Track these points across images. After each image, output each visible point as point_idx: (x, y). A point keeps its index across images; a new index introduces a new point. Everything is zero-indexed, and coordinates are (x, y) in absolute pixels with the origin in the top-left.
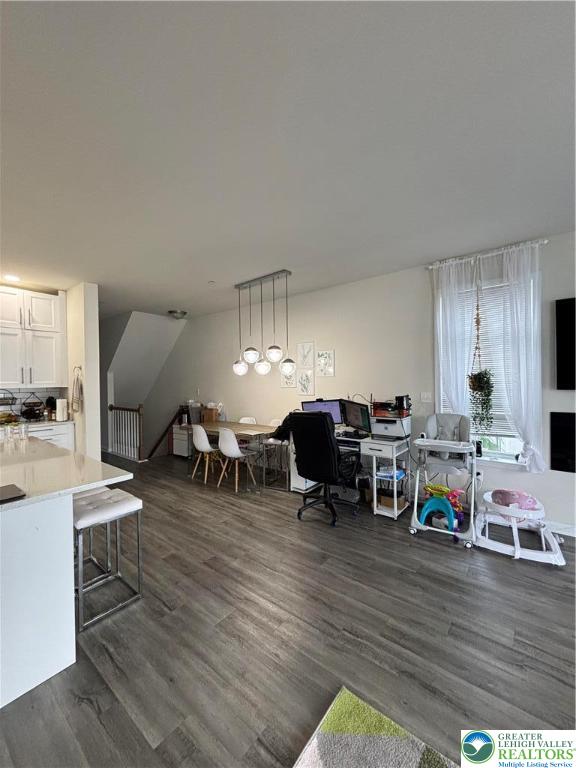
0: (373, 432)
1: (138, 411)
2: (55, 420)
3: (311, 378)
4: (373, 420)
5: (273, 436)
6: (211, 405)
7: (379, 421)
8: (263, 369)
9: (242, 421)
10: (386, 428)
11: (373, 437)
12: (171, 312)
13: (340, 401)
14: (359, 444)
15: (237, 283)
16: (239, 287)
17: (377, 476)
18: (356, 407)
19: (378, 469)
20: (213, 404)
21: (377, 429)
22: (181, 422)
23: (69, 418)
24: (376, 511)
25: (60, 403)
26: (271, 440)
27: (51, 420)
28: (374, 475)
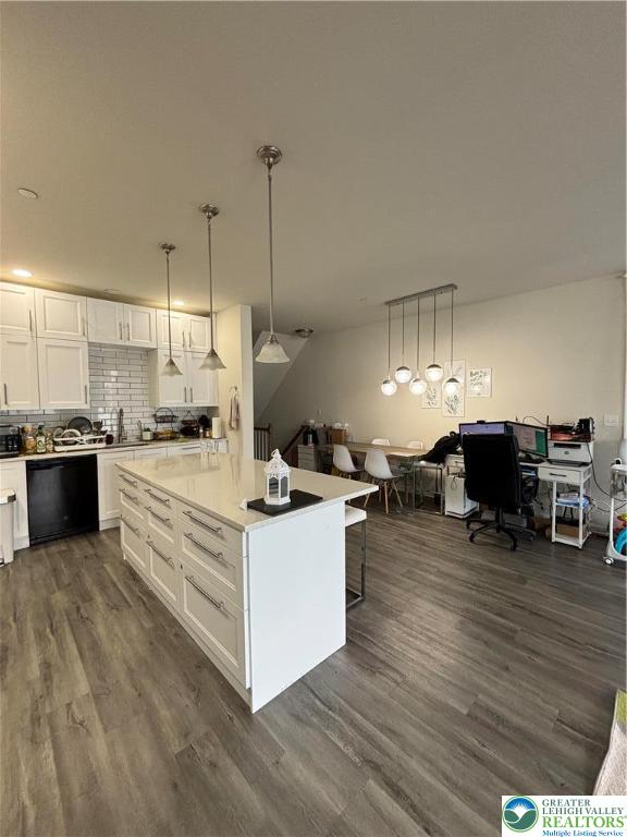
0: (550, 457)
1: (268, 430)
2: (211, 437)
3: (461, 399)
4: (551, 444)
5: (424, 458)
6: (337, 426)
7: (556, 445)
8: (418, 389)
9: (375, 442)
10: (566, 453)
11: (550, 461)
12: (298, 331)
13: (505, 423)
14: (535, 469)
15: (388, 299)
16: (388, 303)
17: (558, 503)
18: (527, 429)
19: (558, 496)
20: (340, 425)
21: (556, 453)
22: (306, 443)
23: (224, 436)
24: (554, 539)
25: (215, 422)
26: (423, 463)
27: (205, 437)
28: (554, 502)
